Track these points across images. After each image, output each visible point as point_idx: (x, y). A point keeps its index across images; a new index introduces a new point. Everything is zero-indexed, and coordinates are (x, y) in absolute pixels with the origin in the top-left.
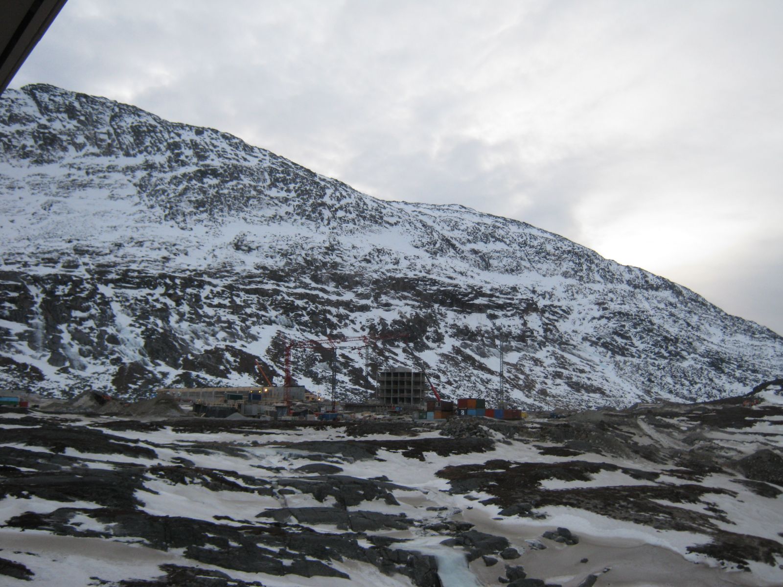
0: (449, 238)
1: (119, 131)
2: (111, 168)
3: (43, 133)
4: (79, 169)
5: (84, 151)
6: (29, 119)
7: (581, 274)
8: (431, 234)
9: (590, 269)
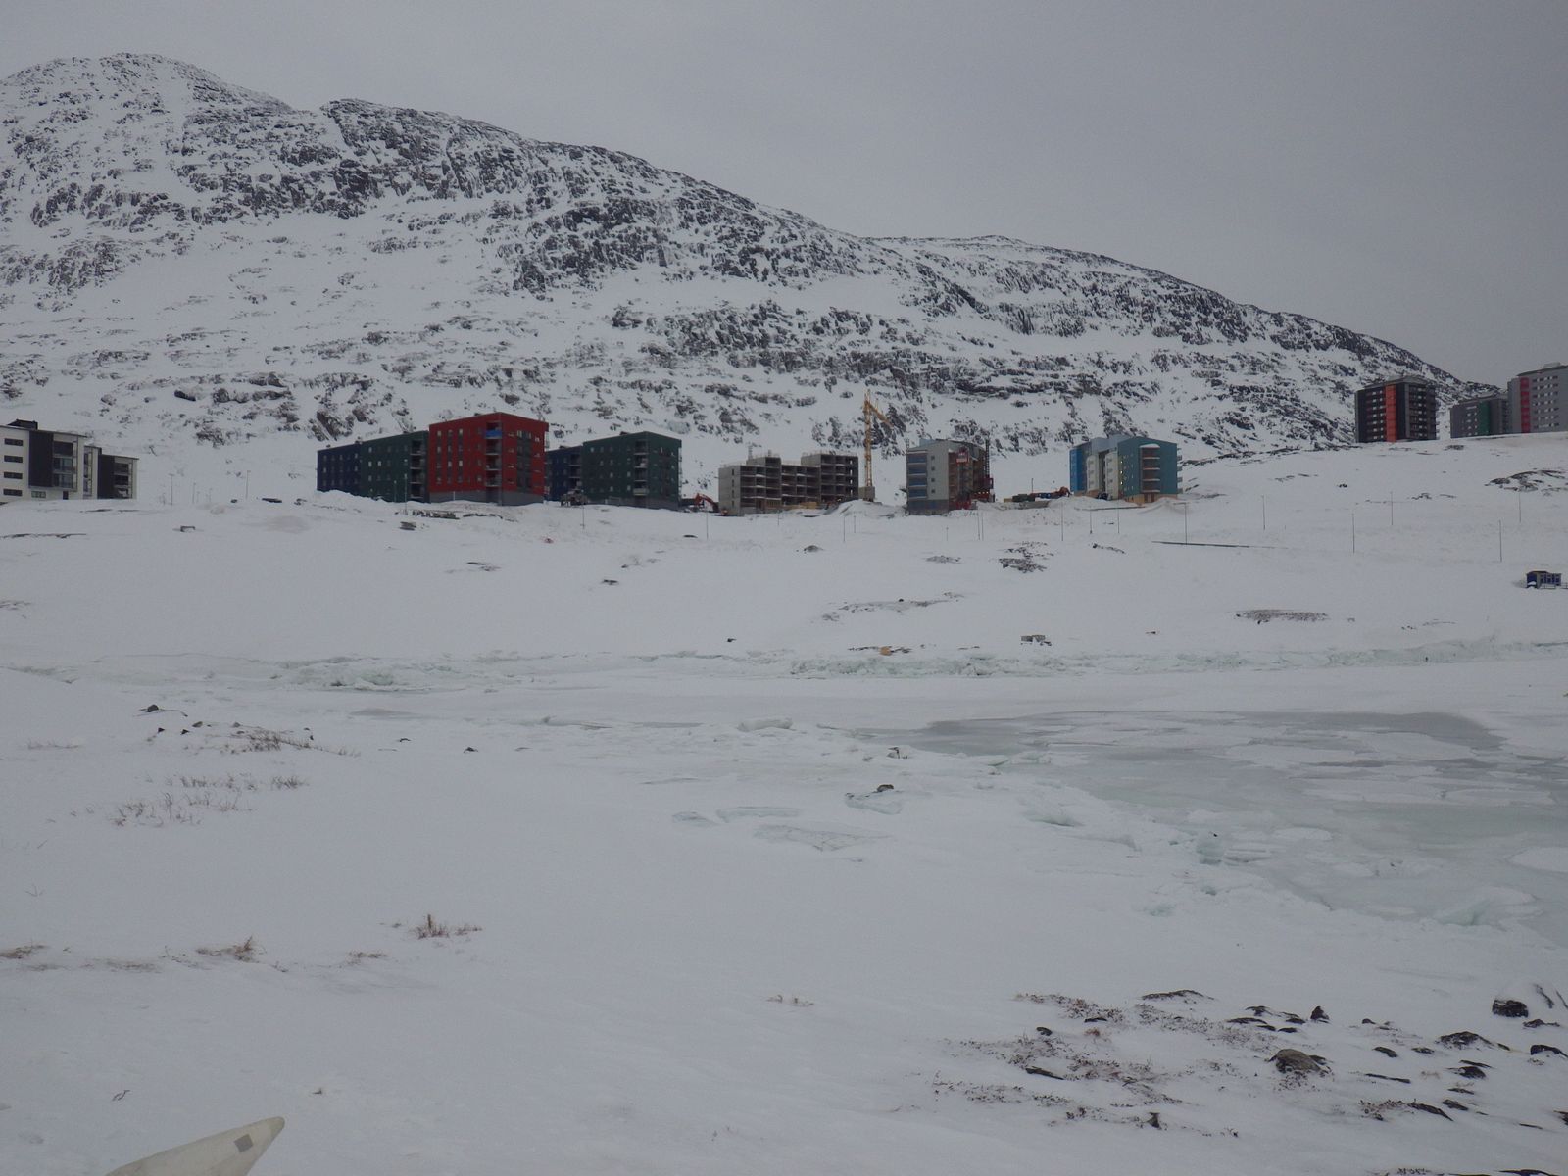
0: (966, 289)
1: (458, 161)
2: (444, 218)
3: (349, 173)
4: (400, 221)
5: (408, 195)
6: (329, 154)
7: (1188, 331)
8: (933, 284)
9: (1206, 323)
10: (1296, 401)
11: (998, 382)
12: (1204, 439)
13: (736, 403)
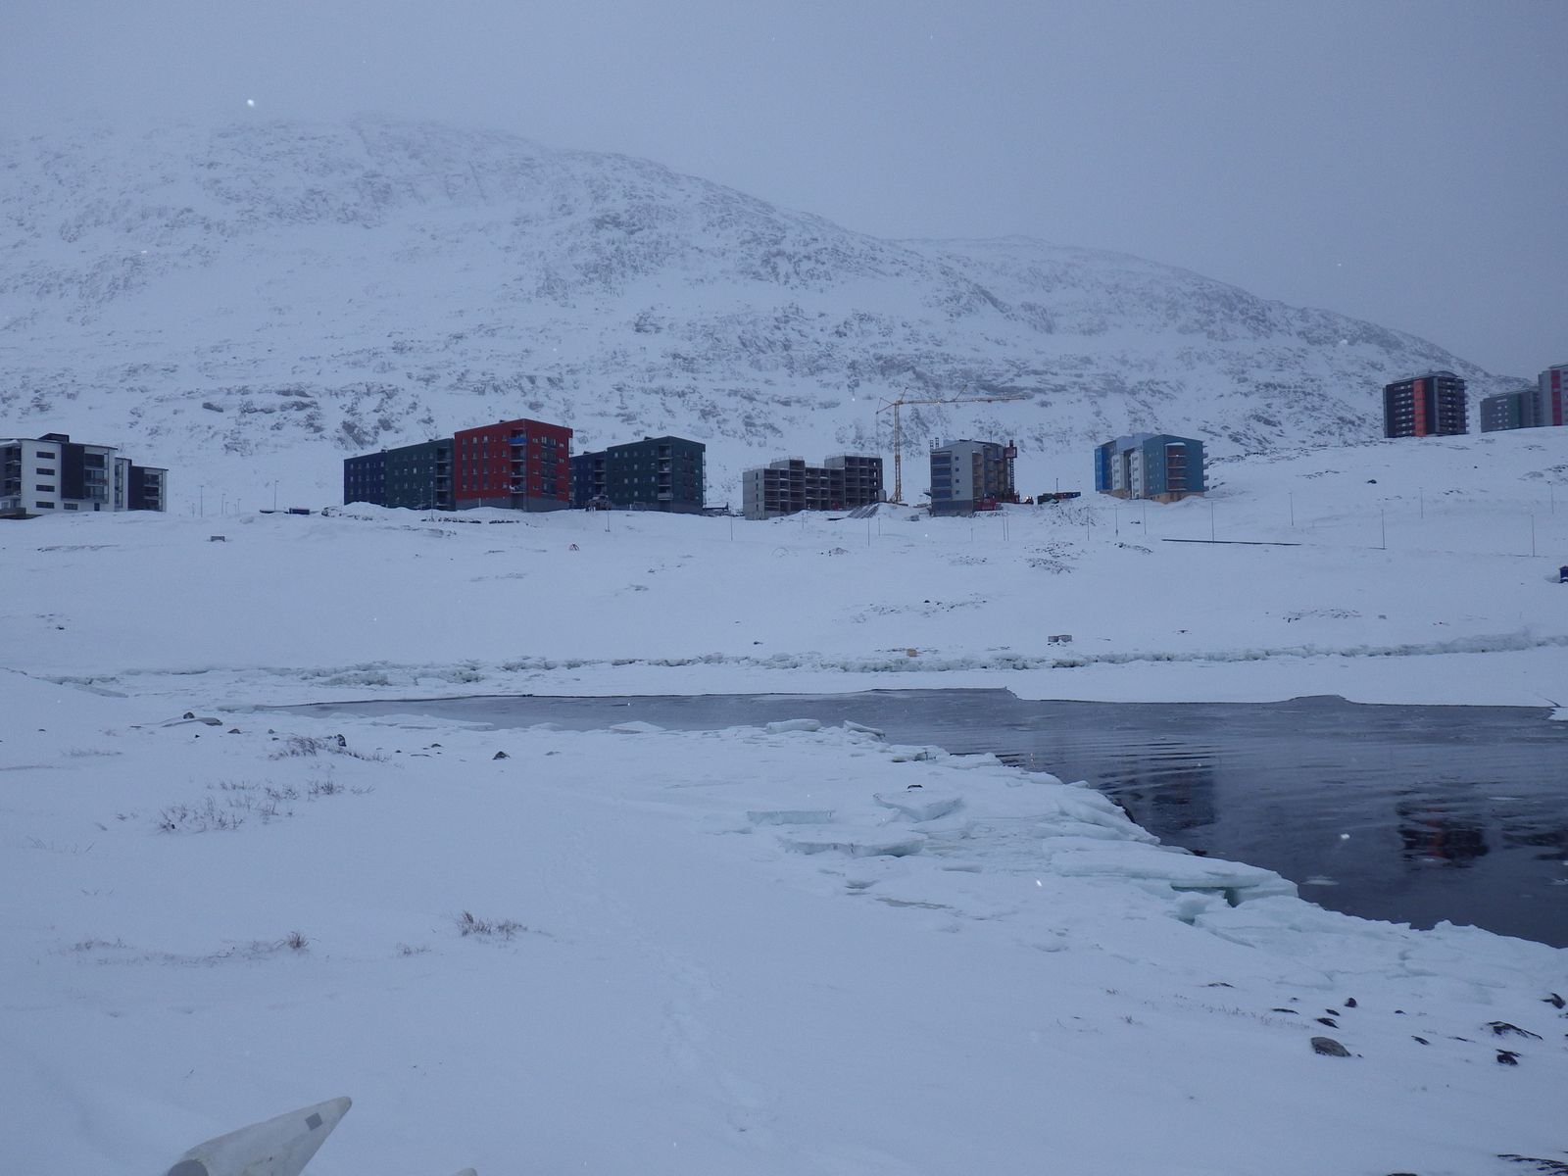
0: (988, 290)
2: (466, 227)
3: (372, 184)
4: (423, 230)
5: (430, 205)
6: (352, 164)
7: (1213, 327)
8: (955, 284)
9: (1231, 319)
10: (1323, 397)
11: (1019, 383)
12: (1230, 436)
13: (760, 406)
